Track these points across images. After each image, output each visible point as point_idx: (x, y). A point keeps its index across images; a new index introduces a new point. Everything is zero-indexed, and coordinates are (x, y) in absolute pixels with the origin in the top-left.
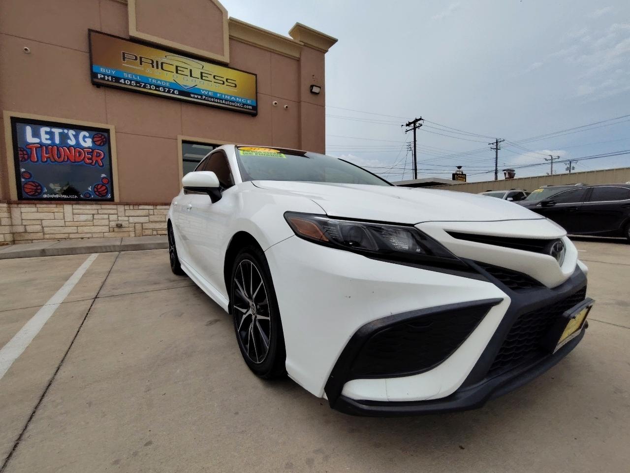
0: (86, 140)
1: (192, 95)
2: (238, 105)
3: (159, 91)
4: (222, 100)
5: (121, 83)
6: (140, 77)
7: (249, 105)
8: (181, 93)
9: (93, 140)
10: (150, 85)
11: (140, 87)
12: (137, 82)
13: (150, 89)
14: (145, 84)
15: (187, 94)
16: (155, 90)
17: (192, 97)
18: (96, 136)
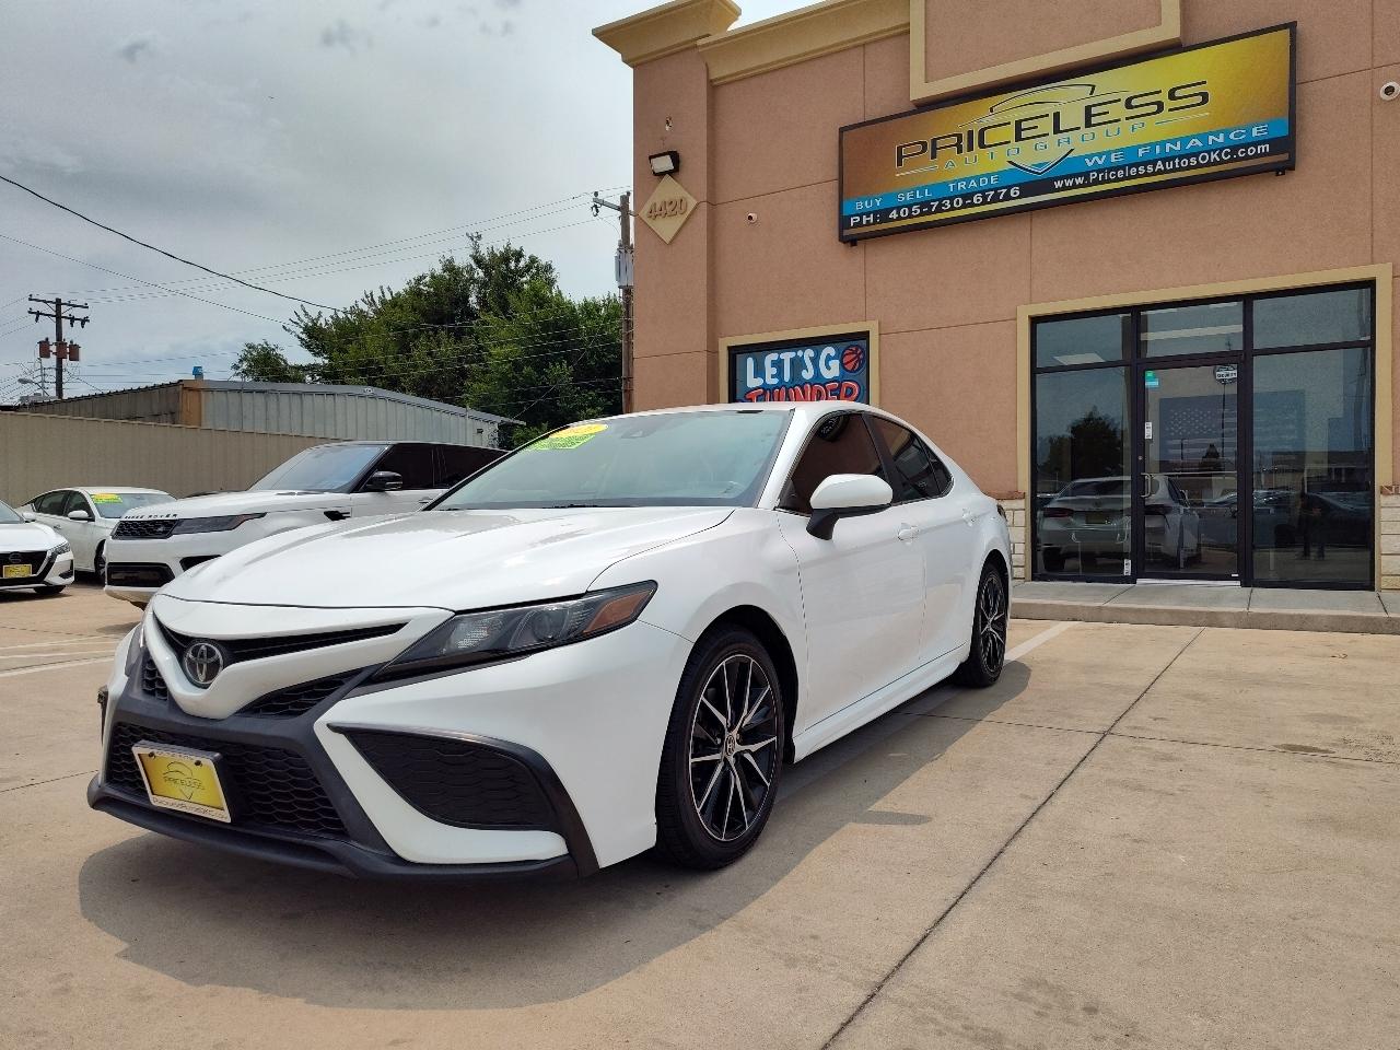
0: (831, 363)
1: (1058, 184)
2: (1214, 156)
3: (972, 205)
4: (1154, 163)
5: (892, 220)
6: (930, 188)
7: (1256, 144)
8: (1028, 189)
9: (841, 362)
10: (951, 199)
11: (929, 213)
12: (925, 204)
13: (953, 209)
14: (940, 200)
15: (1045, 185)
16: (964, 206)
17: (1059, 190)
18: (848, 352)
